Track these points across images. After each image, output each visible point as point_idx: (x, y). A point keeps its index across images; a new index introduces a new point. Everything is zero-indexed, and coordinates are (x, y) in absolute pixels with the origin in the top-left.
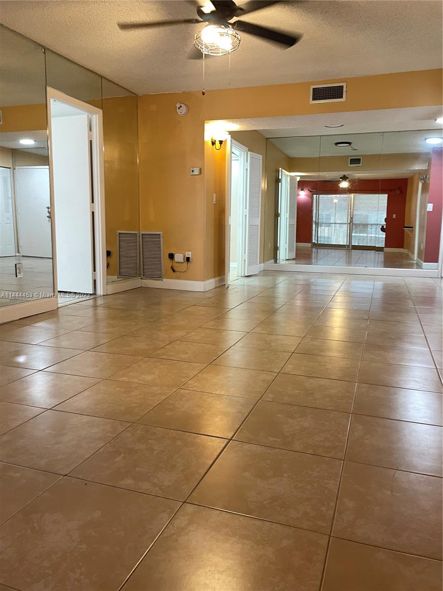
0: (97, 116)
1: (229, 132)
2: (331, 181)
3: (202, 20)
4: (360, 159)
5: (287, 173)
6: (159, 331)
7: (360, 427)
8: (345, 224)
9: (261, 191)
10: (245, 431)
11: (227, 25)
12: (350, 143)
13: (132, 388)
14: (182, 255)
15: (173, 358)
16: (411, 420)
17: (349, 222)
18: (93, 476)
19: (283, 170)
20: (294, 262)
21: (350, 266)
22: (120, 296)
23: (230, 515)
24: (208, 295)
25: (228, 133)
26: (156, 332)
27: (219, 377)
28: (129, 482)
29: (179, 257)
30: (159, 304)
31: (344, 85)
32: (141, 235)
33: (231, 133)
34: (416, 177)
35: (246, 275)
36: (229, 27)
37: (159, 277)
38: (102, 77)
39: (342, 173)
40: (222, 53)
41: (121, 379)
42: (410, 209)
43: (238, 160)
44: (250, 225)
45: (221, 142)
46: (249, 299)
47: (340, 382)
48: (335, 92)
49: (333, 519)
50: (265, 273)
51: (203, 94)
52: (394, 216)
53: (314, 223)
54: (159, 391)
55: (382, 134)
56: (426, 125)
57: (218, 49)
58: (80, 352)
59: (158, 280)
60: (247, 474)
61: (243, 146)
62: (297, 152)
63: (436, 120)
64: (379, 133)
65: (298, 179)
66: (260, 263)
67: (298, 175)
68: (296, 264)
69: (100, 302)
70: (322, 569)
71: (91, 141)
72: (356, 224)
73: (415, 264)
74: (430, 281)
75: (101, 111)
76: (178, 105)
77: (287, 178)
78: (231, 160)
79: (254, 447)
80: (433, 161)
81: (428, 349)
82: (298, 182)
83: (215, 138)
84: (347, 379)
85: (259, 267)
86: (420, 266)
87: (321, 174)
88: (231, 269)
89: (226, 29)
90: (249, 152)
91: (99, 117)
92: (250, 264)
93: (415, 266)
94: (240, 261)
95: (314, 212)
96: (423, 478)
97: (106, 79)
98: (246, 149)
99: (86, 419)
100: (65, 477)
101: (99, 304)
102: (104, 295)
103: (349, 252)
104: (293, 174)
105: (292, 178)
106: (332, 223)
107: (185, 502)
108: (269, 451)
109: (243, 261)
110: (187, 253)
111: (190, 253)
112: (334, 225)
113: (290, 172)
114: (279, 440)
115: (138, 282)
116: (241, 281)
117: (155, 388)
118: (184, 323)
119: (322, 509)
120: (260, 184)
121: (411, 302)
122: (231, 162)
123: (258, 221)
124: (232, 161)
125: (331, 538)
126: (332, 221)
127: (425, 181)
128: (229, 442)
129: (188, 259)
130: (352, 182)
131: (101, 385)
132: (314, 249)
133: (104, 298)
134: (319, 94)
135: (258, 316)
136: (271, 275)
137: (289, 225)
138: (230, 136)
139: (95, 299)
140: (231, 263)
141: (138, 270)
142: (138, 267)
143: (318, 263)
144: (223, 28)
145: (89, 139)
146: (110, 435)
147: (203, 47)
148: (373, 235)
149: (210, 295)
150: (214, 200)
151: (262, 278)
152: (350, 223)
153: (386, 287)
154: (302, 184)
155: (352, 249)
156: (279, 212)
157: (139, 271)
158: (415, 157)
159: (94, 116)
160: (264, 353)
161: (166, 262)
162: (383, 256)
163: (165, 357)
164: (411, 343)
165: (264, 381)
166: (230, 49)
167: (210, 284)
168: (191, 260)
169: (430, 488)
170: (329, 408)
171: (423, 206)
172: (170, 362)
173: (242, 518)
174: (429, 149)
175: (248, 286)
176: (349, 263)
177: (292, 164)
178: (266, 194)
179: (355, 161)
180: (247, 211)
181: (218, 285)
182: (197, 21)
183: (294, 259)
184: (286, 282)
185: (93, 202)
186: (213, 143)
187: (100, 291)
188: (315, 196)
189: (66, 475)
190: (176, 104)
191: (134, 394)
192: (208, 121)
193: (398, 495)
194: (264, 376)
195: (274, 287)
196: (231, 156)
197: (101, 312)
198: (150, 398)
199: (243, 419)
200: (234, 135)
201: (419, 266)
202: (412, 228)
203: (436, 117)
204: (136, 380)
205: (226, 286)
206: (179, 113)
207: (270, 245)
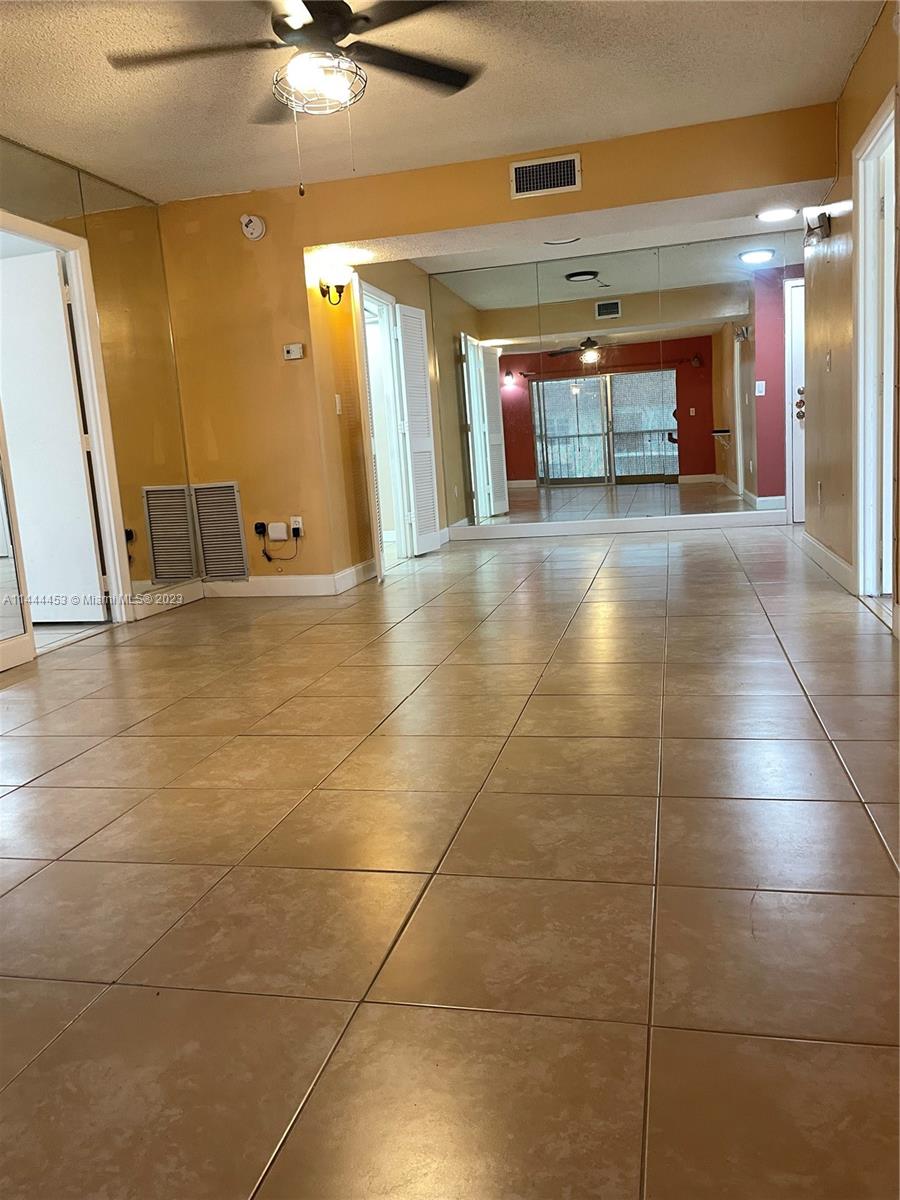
0: (78, 251)
1: (354, 266)
2: (567, 352)
3: (283, 42)
4: (617, 303)
5: (475, 342)
6: (255, 681)
7: (679, 820)
8: (599, 435)
9: (428, 382)
10: (459, 854)
11: (337, 52)
12: (594, 274)
13: (220, 799)
14: (283, 525)
15: (293, 732)
16: (772, 795)
17: (606, 431)
18: (169, 976)
19: (468, 337)
20: (506, 519)
21: (618, 517)
22: (162, 619)
23: (453, 1015)
24: (342, 601)
25: (353, 269)
26: (251, 684)
27: (392, 758)
28: (244, 978)
29: (277, 530)
30: (246, 628)
31: (576, 157)
32: (193, 493)
33: (359, 269)
34: (728, 331)
35: (416, 554)
36: (341, 55)
37: (240, 574)
38: (79, 171)
39: (584, 335)
40: (331, 107)
41: (194, 784)
42: (722, 394)
43: (377, 322)
44: (414, 453)
45: (340, 289)
46: (429, 602)
47: (628, 740)
48: (559, 174)
49: (651, 994)
50: (453, 545)
51: (302, 193)
52: (692, 412)
53: (538, 439)
54: (276, 799)
55: (656, 251)
56: (739, 226)
57: (321, 100)
58: (99, 739)
59: (238, 580)
60: (475, 934)
61: (384, 294)
62: (492, 298)
63: (757, 216)
64: (650, 249)
65: (500, 352)
66: (441, 527)
67: (497, 345)
68: (512, 522)
69: (122, 636)
70: (643, 1087)
71: (69, 306)
72: (619, 434)
73: (741, 503)
74: (774, 532)
75: (84, 242)
76: (244, 219)
77: (479, 351)
78: (364, 324)
79: (480, 882)
80: (757, 298)
81: (786, 661)
82: (501, 358)
83: (326, 282)
84: (641, 735)
85: (439, 536)
86: (751, 506)
87: (545, 339)
88: (385, 545)
89: (337, 60)
90: (397, 306)
91: (80, 253)
92: (421, 532)
93: (741, 507)
94: (402, 528)
95: (537, 416)
96: (805, 898)
97: (88, 173)
98: (391, 298)
99: (134, 870)
100: (115, 986)
101: (121, 641)
102: (129, 622)
103: (612, 490)
104: (488, 343)
105: (487, 352)
106: (574, 436)
107: (363, 1001)
108: (513, 886)
109: (408, 526)
110: (293, 519)
111: (299, 519)
112: (576, 439)
113: (481, 339)
114: (527, 863)
115: (196, 589)
116: (407, 566)
117: (267, 794)
118: (305, 660)
119: (627, 979)
120: (425, 368)
121: (741, 575)
122: (364, 327)
123: (429, 444)
124: (367, 327)
125: (652, 1029)
126: (572, 432)
127: (746, 338)
128: (432, 877)
129: (296, 532)
130: (606, 350)
131: (155, 800)
132: (543, 491)
133: (129, 628)
134: (528, 179)
135: (454, 632)
136: (465, 550)
137: (491, 446)
138: (356, 274)
139: (111, 632)
140: (384, 532)
141: (194, 564)
142: (193, 559)
143: (554, 518)
144: (329, 57)
145: (64, 301)
146: (190, 894)
147: (293, 99)
148: (654, 454)
149: (350, 601)
150: (338, 407)
151: (447, 557)
152: (608, 434)
153: (688, 551)
154: (508, 363)
155: (617, 484)
156: (469, 422)
157: (198, 566)
158: (722, 291)
159: (71, 253)
160: (475, 703)
161: (250, 542)
162: (677, 493)
163: (275, 732)
164: (754, 653)
165: (482, 756)
166: (347, 99)
167: (346, 578)
168: (302, 534)
169: (822, 915)
170: (616, 792)
171: (747, 388)
172: (288, 741)
173: (477, 1017)
174: (747, 274)
175: (422, 575)
176: (613, 512)
177: (485, 323)
178: (439, 389)
179: (608, 308)
180: (406, 425)
181: (363, 579)
182: (274, 45)
183: (506, 514)
184: (496, 560)
185: (86, 432)
186: (325, 292)
187: (120, 614)
188: (534, 383)
189: (114, 982)
190: (241, 215)
191: (226, 809)
192: (309, 248)
193: (764, 935)
194: (481, 746)
195: (473, 572)
196: (363, 315)
197: (126, 656)
198: (261, 814)
199: (452, 832)
200: (365, 272)
201: (749, 506)
202: (728, 431)
203: (759, 211)
204: (224, 783)
205: (379, 580)
206: (250, 236)
207: (457, 491)
